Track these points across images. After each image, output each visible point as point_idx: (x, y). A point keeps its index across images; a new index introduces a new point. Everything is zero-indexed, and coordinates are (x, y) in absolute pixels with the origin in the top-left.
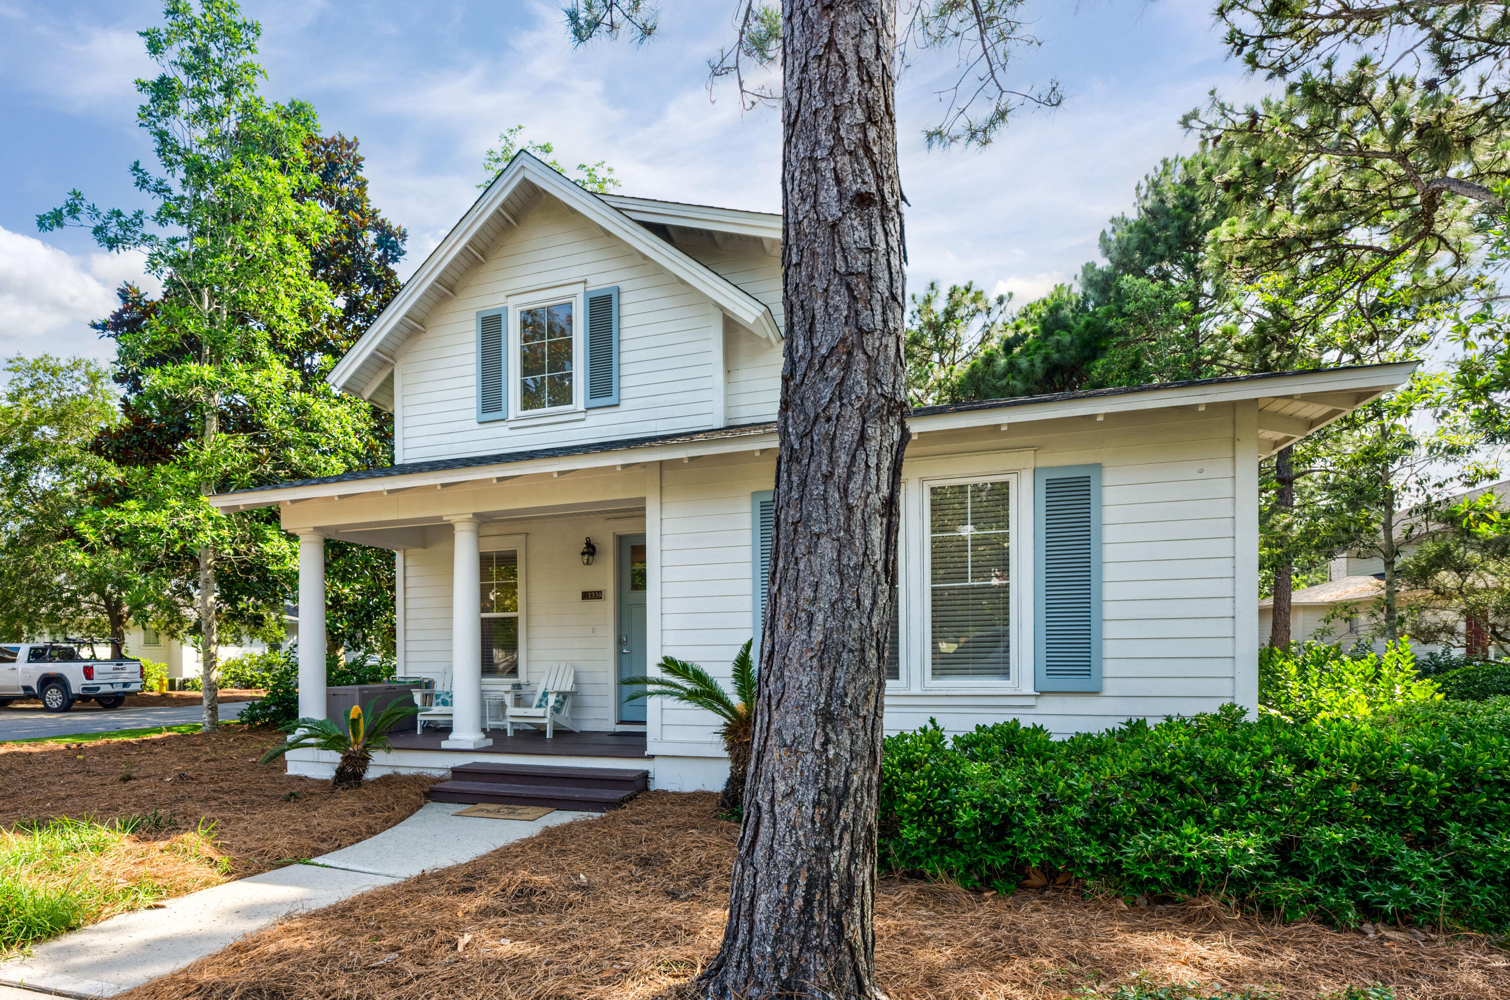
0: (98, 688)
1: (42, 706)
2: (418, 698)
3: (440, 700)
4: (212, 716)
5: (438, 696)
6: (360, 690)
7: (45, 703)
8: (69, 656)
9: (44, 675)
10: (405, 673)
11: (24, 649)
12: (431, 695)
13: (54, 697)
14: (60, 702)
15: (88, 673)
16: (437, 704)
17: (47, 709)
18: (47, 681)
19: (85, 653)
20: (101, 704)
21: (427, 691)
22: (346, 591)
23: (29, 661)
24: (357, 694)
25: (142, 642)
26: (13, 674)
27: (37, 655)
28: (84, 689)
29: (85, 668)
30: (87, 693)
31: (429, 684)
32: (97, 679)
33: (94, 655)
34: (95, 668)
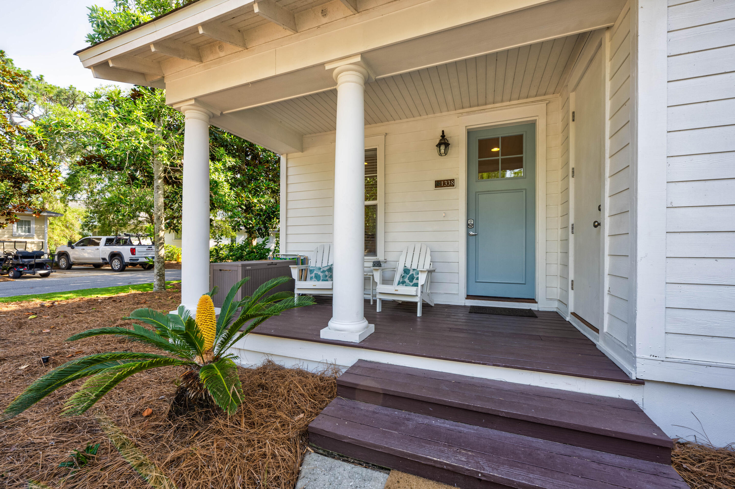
0: (138, 260)
1: (110, 268)
2: (295, 272)
3: (313, 275)
4: (159, 280)
5: (312, 271)
6: (243, 266)
7: (112, 266)
8: (127, 243)
9: (112, 252)
10: (286, 251)
11: (104, 239)
12: (306, 270)
13: (116, 264)
14: (119, 266)
15: (133, 251)
16: (311, 278)
17: (113, 270)
18: (113, 255)
19: (135, 241)
20: (143, 267)
21: (303, 267)
22: (255, 201)
23: (105, 245)
24: (240, 270)
25: (174, 238)
26: (97, 251)
27: (109, 242)
28: (130, 260)
29: (131, 249)
30: (132, 262)
31: (304, 261)
32: (137, 255)
33: (140, 243)
34: (137, 249)
